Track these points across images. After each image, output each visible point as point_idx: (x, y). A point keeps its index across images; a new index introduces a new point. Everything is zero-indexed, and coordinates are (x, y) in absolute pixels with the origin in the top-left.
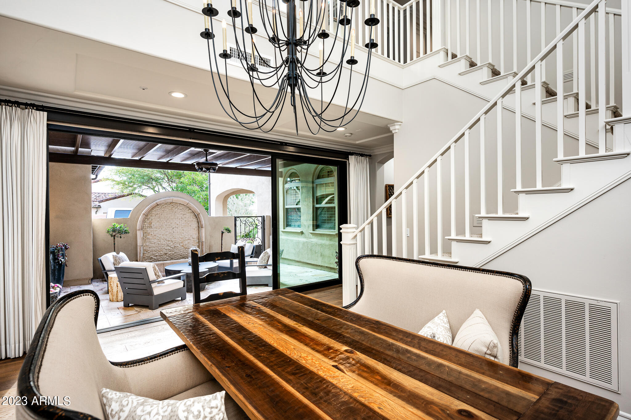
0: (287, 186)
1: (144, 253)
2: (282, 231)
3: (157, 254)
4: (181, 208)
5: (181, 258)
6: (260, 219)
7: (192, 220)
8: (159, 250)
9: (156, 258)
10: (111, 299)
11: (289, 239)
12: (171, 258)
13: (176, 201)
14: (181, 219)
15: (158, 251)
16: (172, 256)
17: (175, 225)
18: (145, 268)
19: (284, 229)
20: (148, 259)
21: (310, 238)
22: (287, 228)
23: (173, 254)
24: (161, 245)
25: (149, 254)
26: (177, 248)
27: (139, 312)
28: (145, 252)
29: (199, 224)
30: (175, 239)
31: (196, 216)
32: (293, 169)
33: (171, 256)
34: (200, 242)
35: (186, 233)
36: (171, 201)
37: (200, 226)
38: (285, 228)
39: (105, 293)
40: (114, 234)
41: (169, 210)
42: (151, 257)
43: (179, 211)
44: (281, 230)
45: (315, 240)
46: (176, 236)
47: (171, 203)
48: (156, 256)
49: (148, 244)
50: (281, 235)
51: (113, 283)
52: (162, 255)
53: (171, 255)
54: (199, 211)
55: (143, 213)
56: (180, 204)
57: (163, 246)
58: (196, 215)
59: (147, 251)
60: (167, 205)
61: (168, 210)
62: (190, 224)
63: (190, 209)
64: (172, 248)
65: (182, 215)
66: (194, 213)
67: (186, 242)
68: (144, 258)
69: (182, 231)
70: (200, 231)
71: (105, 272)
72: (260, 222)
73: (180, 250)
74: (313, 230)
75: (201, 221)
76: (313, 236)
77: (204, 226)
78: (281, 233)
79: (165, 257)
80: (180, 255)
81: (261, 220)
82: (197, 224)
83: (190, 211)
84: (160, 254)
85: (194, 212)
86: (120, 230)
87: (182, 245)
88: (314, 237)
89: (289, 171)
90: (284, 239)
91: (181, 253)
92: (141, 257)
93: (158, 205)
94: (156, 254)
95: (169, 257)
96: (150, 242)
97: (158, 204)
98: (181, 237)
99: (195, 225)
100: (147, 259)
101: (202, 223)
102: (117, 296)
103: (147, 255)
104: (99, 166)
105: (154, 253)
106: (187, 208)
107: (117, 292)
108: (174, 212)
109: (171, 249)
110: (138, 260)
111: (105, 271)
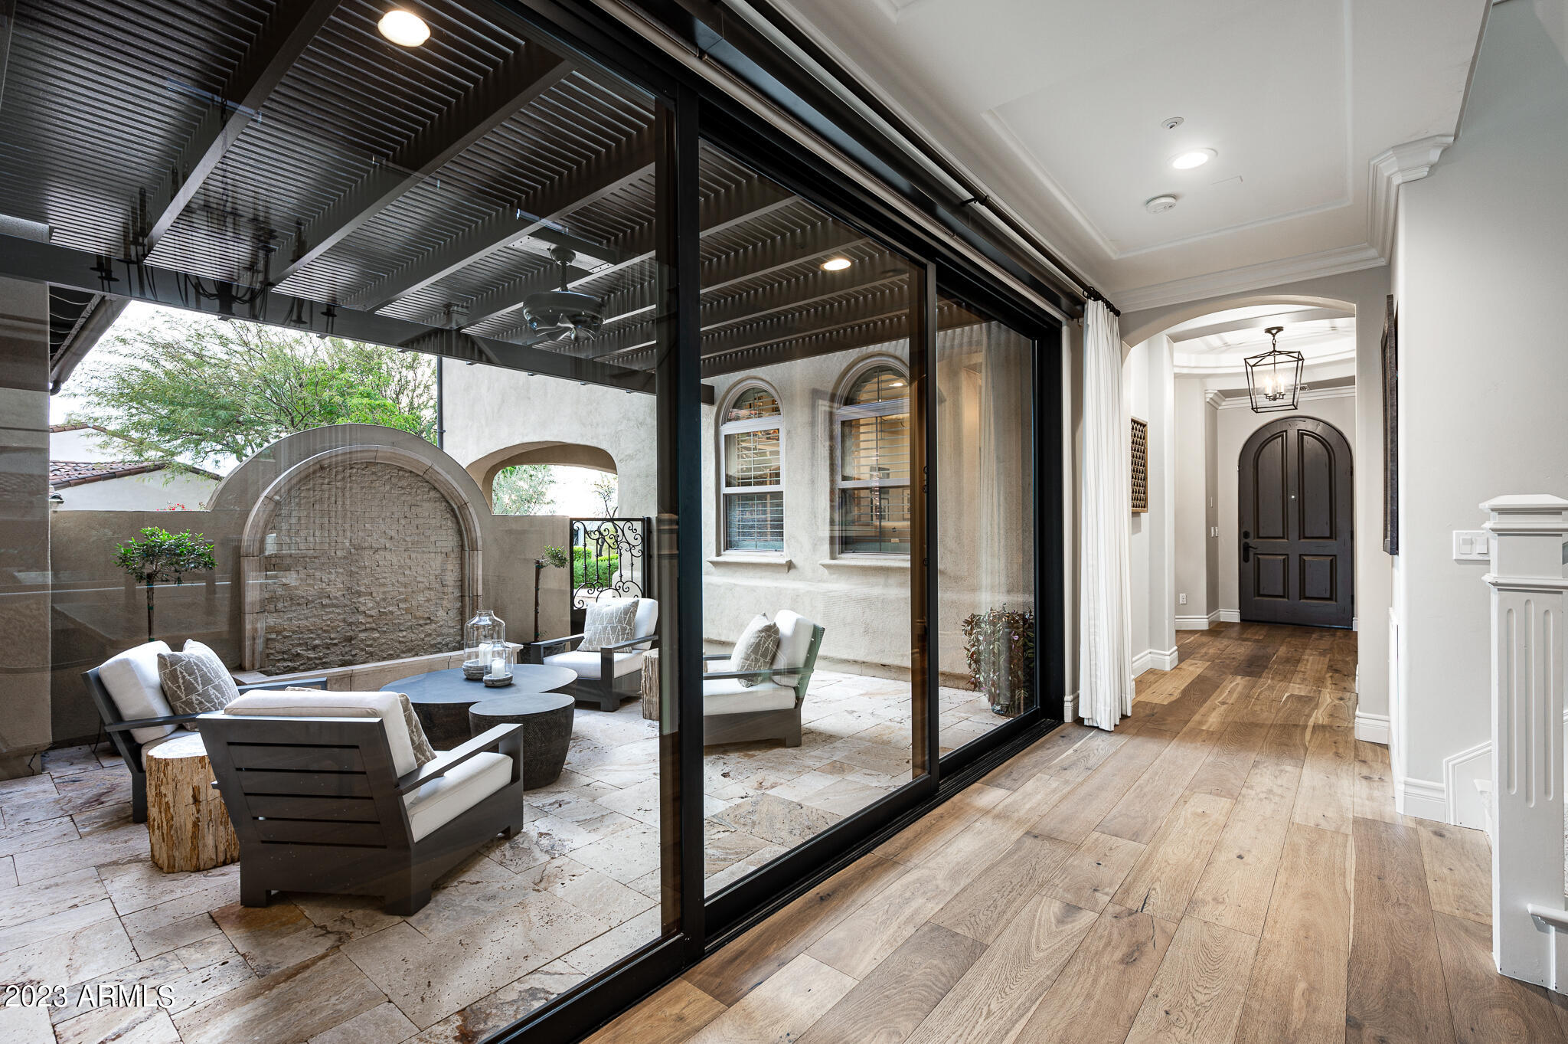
0: (728, 429)
1: (268, 639)
2: (714, 563)
3: (317, 642)
4: (404, 483)
5: (404, 652)
6: (638, 525)
7: (438, 525)
8: (325, 628)
9: (312, 656)
10: (163, 859)
11: (740, 586)
12: (367, 653)
13: (389, 459)
14: (403, 522)
15: (320, 632)
16: (371, 646)
17: (382, 541)
18: (377, 720)
19: (718, 554)
20: (284, 660)
21: (819, 581)
22: (727, 552)
23: (374, 639)
24: (331, 610)
25: (288, 642)
26: (391, 620)
27: (342, 939)
28: (274, 636)
29: (462, 540)
30: (382, 589)
31: (453, 510)
32: (755, 378)
33: (368, 646)
34: (467, 598)
35: (420, 569)
36: (368, 457)
37: (465, 545)
38: (723, 552)
39: (120, 819)
40: (149, 568)
41: (362, 488)
42: (293, 651)
43: (396, 492)
44: (711, 559)
45: (841, 586)
46: (384, 578)
47: (368, 464)
48: (314, 648)
49: (285, 607)
50: (708, 574)
51: (171, 786)
52: (335, 644)
53: (369, 643)
54: (464, 495)
55: (265, 493)
56: (400, 469)
57: (339, 614)
58: (455, 507)
59: (278, 633)
60: (355, 470)
61: (358, 490)
62: (432, 539)
63: (435, 488)
64: (370, 620)
65: (406, 509)
66: (448, 502)
67: (421, 598)
68: (268, 655)
69: (407, 561)
70: (467, 560)
71: (120, 733)
72: (637, 536)
73: (400, 624)
74: (833, 557)
75: (473, 529)
76: (830, 574)
77: (480, 543)
78: (706, 566)
79: (347, 649)
80: (400, 642)
81: (639, 531)
82: (456, 538)
83: (432, 494)
84: (329, 641)
85: (448, 498)
86: (175, 554)
87: (405, 609)
88: (835, 576)
89: (739, 386)
90: (719, 586)
91: (404, 633)
92: (257, 656)
93: (322, 468)
94: (315, 639)
95: (362, 650)
96: (291, 599)
97: (326, 463)
98: (402, 579)
99: (447, 540)
100: (279, 661)
101: (474, 536)
102: (195, 847)
103: (278, 646)
104: (98, 293)
105: (306, 636)
106: (425, 484)
107: (196, 825)
108: (378, 496)
109: (368, 623)
110: (247, 664)
111: (121, 727)
